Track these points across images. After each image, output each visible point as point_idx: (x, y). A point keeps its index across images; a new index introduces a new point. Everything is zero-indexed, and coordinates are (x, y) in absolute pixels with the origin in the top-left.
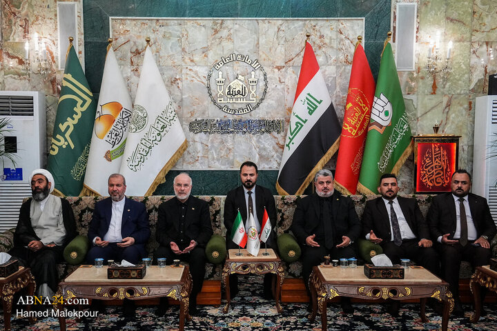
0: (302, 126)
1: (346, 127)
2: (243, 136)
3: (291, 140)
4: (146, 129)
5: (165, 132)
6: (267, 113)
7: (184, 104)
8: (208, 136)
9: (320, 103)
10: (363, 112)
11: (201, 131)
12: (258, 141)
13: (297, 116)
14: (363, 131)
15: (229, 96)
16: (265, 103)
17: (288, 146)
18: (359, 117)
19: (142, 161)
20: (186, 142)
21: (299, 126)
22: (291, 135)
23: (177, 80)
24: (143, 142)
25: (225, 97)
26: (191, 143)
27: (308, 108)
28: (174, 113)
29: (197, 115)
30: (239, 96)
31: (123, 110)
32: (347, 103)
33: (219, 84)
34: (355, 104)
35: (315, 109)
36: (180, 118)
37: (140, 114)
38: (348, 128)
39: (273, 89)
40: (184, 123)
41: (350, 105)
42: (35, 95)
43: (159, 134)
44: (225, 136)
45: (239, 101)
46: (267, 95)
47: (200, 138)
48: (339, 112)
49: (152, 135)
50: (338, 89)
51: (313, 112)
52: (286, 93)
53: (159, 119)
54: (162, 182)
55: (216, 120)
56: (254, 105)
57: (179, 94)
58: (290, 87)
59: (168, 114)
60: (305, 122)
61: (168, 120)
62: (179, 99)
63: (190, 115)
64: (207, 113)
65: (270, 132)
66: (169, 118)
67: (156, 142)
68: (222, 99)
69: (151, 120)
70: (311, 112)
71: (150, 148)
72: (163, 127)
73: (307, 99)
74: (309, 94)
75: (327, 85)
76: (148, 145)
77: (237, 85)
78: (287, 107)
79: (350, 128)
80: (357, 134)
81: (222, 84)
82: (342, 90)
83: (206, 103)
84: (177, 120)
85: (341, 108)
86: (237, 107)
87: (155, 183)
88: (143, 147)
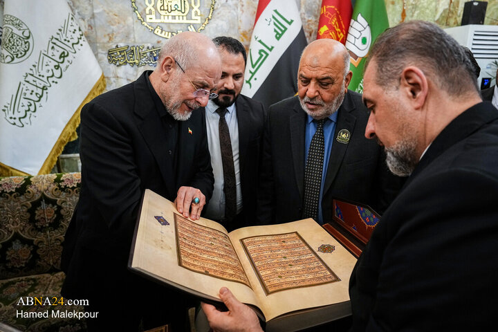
0: (267, 55)
3: (253, 74)
4: (33, 58)
5: (66, 63)
7: (98, 23)
8: (136, 70)
9: (289, 24)
10: (338, 39)
11: (126, 63)
13: (260, 41)
15: (163, 13)
16: (213, 23)
17: (248, 82)
19: (32, 108)
20: (103, 78)
21: (263, 55)
22: (253, 66)
24: (30, 79)
25: (158, 14)
26: (112, 80)
27: (275, 31)
28: (78, 34)
29: (117, 40)
30: (177, 13)
34: (331, 28)
35: (283, 32)
36: (93, 44)
37: (17, 32)
39: (223, 5)
40: (100, 50)
41: (325, 28)
43: (57, 67)
45: (178, 20)
46: (215, 13)
47: (126, 73)
49: (45, 68)
51: (281, 35)
52: (240, 12)
53: (54, 42)
54: (73, 139)
55: (146, 47)
56: (198, 27)
57: (89, 8)
58: (245, 3)
59: (69, 34)
60: (271, 50)
61: (70, 44)
62: (88, 13)
63: (107, 39)
64: (132, 36)
66: (72, 41)
67: (54, 79)
68: (153, 17)
69: (40, 42)
70: (278, 37)
71: (44, 88)
72: (63, 56)
73: (273, 17)
74: (275, 11)
76: (40, 84)
78: (241, 30)
83: (129, 22)
84: (86, 44)
86: (174, 29)
87: (61, 142)
88: (31, 88)
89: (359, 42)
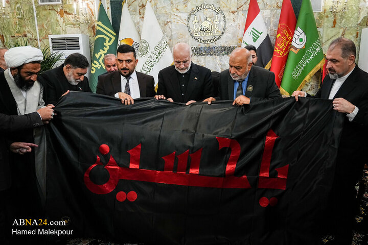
1: (276, 50)
2: (210, 57)
4: (149, 55)
5: (160, 56)
6: (226, 42)
7: (173, 38)
9: (260, 34)
10: (288, 40)
12: (221, 60)
13: (245, 43)
14: (287, 53)
15: (202, 32)
16: (224, 35)
18: (285, 43)
23: (168, 22)
24: (147, 63)
25: (199, 33)
27: (253, 38)
28: (166, 44)
30: (208, 31)
31: (134, 43)
32: (277, 34)
33: (195, 24)
34: (283, 35)
35: (257, 38)
36: (171, 47)
37: (144, 45)
38: (278, 51)
39: (230, 26)
41: (279, 35)
42: (80, 36)
43: (157, 58)
44: (200, 57)
45: (208, 35)
46: (226, 30)
48: (273, 41)
49: (153, 58)
50: (272, 25)
51: (256, 40)
52: (238, 29)
53: (156, 48)
55: (193, 47)
56: (217, 37)
57: (170, 32)
58: (241, 25)
59: (162, 44)
62: (170, 34)
65: (228, 54)
66: (163, 47)
67: (155, 63)
68: (197, 34)
69: (152, 49)
70: (255, 41)
71: (151, 67)
72: (159, 53)
73: (252, 31)
74: (253, 28)
75: (265, 23)
76: (150, 65)
77: (206, 24)
78: (239, 37)
79: (279, 51)
80: (283, 54)
81: (196, 24)
82: (275, 26)
83: (187, 36)
84: (168, 48)
85: (273, 37)
86: (206, 38)
88: (147, 66)
89: (298, 41)
